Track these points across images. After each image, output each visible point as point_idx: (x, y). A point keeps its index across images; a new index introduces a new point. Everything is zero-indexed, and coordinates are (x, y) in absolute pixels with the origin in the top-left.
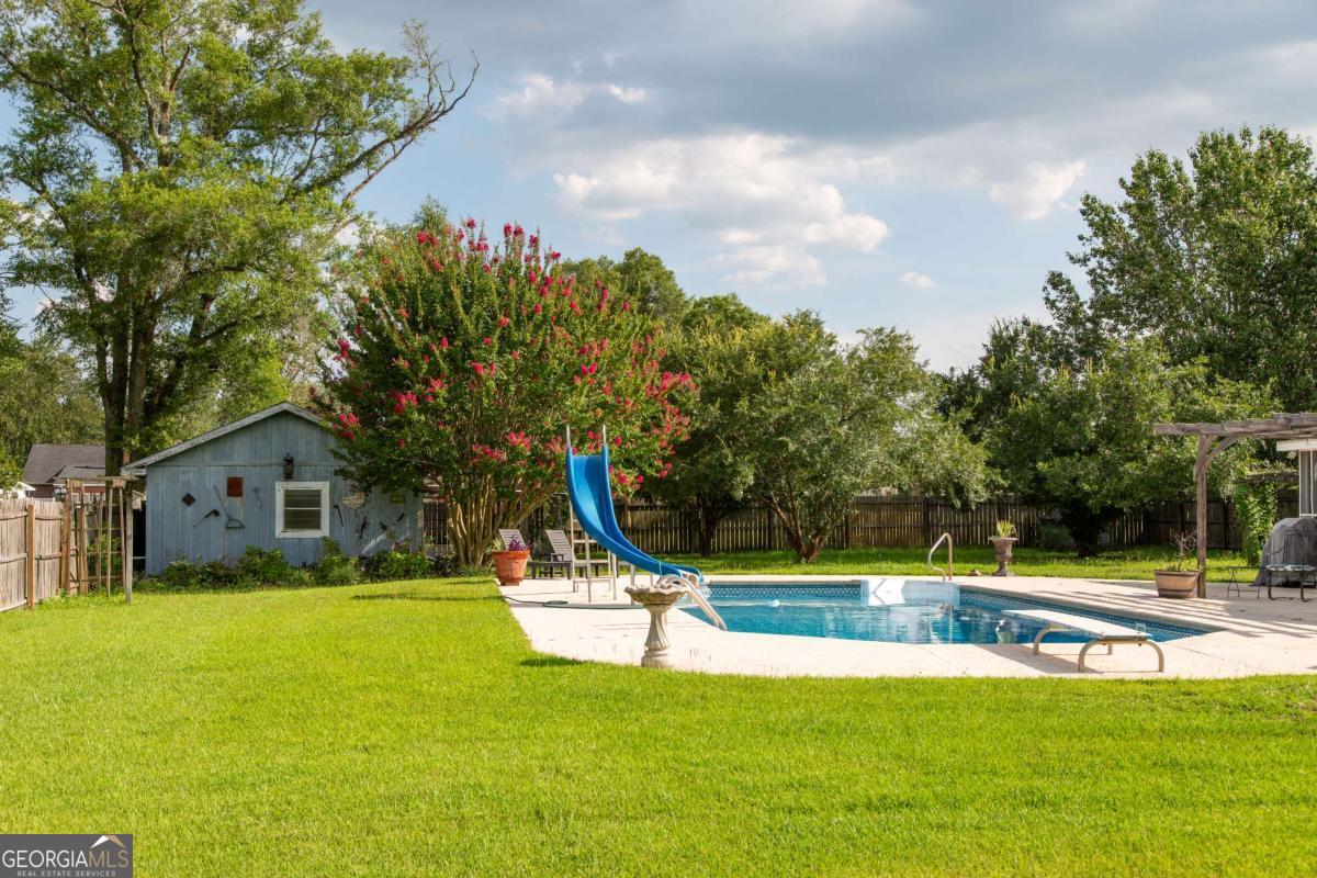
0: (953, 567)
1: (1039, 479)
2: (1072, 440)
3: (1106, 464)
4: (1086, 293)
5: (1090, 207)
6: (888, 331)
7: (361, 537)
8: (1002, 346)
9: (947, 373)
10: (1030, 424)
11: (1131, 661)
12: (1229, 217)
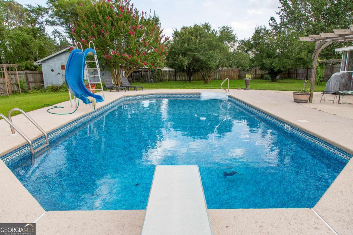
1: (263, 64)
4: (279, 22)
6: (226, 27)
7: (94, 79)
8: (257, 33)
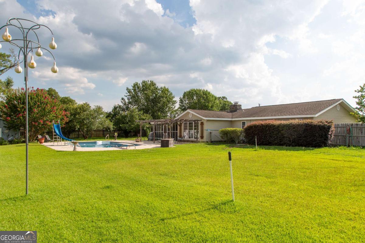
0: (109, 139)
1: (120, 127)
2: (125, 122)
3: (129, 125)
4: (127, 101)
5: (127, 89)
6: (99, 106)
8: (115, 108)
9: (107, 112)
10: (119, 119)
11: (132, 148)
12: (146, 92)
